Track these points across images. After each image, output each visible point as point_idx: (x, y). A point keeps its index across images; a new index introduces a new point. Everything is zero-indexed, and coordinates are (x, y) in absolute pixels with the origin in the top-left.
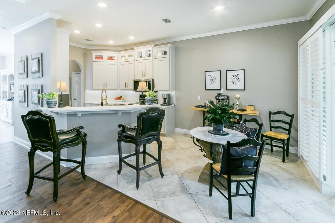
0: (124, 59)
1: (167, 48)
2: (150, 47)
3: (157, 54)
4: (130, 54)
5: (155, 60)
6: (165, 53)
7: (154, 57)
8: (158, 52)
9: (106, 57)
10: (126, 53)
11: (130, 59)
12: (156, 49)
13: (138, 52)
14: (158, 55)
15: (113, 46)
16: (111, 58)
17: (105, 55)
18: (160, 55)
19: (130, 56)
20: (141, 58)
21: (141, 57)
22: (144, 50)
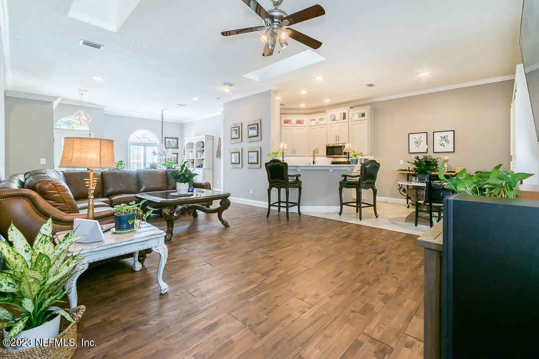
0: (313, 123)
1: (365, 110)
2: (345, 110)
3: (353, 116)
4: (321, 117)
5: (350, 123)
6: (363, 115)
7: (350, 120)
8: (354, 114)
9: (294, 121)
10: (317, 117)
11: (321, 122)
12: (352, 112)
13: (331, 115)
14: (355, 118)
15: (304, 109)
16: (299, 122)
17: (294, 119)
18: (356, 117)
19: (321, 119)
20: (335, 122)
21: (334, 120)
22: (338, 113)
